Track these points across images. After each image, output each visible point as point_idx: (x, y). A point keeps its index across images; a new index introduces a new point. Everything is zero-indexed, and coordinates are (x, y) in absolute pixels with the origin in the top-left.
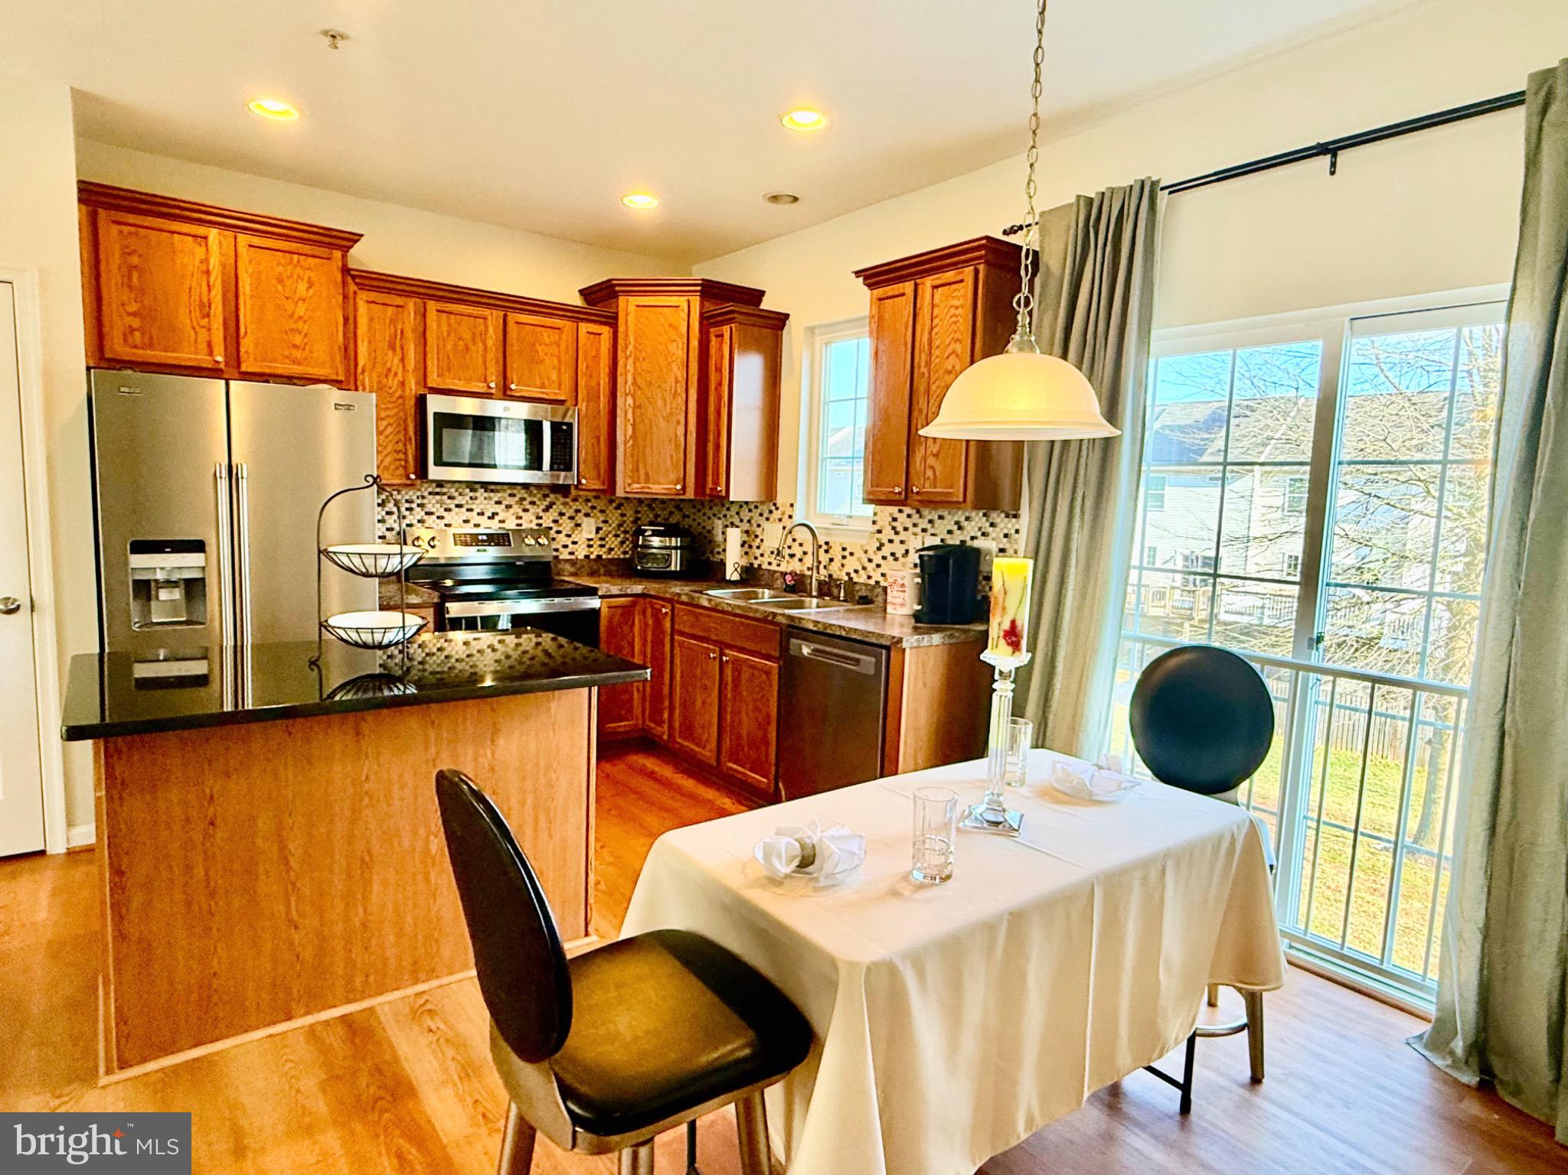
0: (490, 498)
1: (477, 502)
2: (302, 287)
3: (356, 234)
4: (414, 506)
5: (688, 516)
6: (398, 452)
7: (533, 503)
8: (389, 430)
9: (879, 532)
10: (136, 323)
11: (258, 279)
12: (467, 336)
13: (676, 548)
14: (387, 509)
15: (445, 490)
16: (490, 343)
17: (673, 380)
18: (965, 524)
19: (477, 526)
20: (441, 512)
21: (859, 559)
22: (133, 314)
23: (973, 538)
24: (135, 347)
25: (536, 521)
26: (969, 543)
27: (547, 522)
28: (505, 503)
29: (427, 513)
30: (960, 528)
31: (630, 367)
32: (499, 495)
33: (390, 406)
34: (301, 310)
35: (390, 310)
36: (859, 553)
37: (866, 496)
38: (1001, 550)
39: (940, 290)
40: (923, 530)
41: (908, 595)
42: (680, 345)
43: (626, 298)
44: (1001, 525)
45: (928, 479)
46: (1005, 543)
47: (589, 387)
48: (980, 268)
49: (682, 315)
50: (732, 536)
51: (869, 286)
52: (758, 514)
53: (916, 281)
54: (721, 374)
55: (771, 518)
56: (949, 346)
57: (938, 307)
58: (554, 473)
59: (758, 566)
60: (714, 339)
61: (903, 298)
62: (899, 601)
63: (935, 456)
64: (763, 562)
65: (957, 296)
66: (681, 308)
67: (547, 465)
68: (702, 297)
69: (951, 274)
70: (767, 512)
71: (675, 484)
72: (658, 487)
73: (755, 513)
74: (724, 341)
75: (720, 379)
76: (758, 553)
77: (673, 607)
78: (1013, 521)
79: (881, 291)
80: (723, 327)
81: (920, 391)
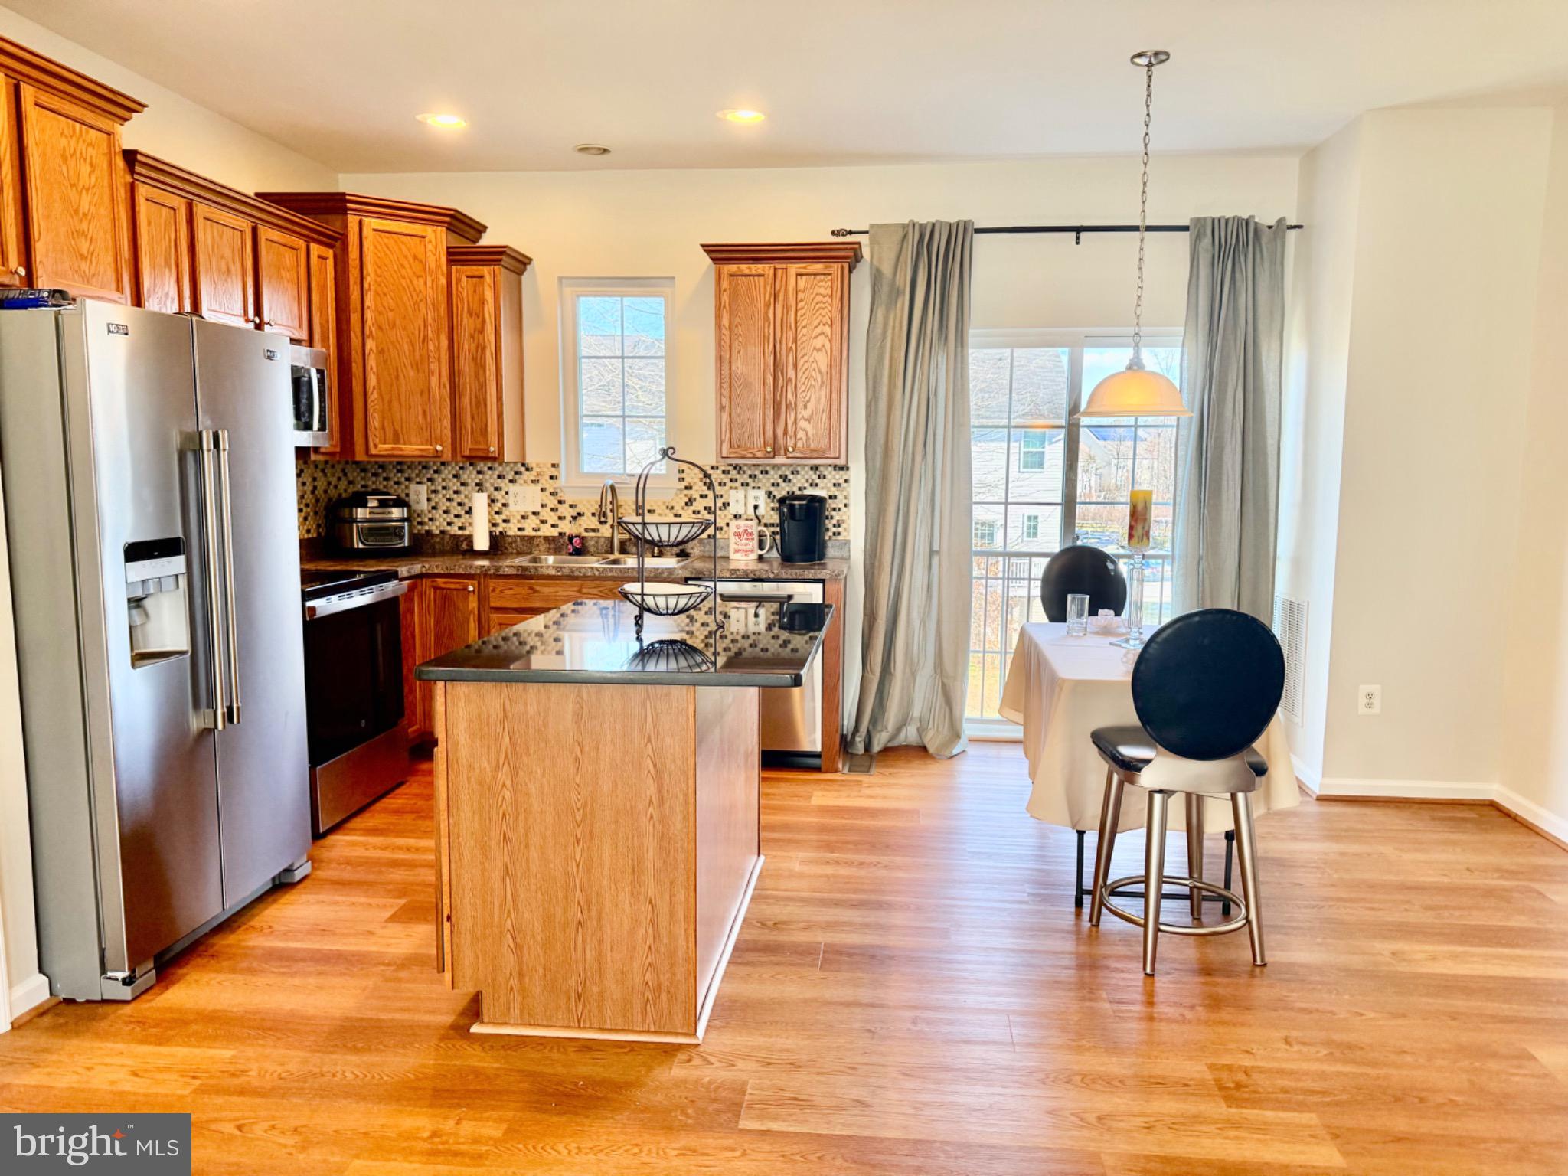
2: (85, 171)
3: (139, 104)
9: (688, 488)
11: (44, 154)
12: (228, 253)
16: (248, 264)
17: (421, 322)
31: (370, 303)
35: (164, 212)
36: (662, 510)
37: (724, 455)
38: (830, 497)
39: (804, 277)
40: (742, 485)
41: (756, 542)
42: (429, 284)
43: (358, 218)
44: (829, 477)
45: (801, 439)
46: (834, 491)
47: (322, 326)
48: (846, 266)
49: (430, 247)
50: (480, 501)
51: (713, 259)
52: (496, 477)
53: (777, 266)
54: (480, 320)
55: (520, 479)
56: (816, 327)
57: (803, 292)
58: (320, 432)
59: (501, 533)
60: (464, 279)
61: (761, 278)
62: (749, 547)
63: (806, 420)
64: (510, 528)
65: (823, 287)
66: (427, 239)
67: (316, 424)
68: (448, 229)
69: (818, 267)
70: (513, 473)
71: (431, 445)
72: (411, 448)
73: (491, 476)
74: (485, 284)
75: (479, 326)
76: (499, 519)
77: (479, 584)
78: (841, 472)
79: (733, 268)
80: (481, 267)
81: (787, 362)
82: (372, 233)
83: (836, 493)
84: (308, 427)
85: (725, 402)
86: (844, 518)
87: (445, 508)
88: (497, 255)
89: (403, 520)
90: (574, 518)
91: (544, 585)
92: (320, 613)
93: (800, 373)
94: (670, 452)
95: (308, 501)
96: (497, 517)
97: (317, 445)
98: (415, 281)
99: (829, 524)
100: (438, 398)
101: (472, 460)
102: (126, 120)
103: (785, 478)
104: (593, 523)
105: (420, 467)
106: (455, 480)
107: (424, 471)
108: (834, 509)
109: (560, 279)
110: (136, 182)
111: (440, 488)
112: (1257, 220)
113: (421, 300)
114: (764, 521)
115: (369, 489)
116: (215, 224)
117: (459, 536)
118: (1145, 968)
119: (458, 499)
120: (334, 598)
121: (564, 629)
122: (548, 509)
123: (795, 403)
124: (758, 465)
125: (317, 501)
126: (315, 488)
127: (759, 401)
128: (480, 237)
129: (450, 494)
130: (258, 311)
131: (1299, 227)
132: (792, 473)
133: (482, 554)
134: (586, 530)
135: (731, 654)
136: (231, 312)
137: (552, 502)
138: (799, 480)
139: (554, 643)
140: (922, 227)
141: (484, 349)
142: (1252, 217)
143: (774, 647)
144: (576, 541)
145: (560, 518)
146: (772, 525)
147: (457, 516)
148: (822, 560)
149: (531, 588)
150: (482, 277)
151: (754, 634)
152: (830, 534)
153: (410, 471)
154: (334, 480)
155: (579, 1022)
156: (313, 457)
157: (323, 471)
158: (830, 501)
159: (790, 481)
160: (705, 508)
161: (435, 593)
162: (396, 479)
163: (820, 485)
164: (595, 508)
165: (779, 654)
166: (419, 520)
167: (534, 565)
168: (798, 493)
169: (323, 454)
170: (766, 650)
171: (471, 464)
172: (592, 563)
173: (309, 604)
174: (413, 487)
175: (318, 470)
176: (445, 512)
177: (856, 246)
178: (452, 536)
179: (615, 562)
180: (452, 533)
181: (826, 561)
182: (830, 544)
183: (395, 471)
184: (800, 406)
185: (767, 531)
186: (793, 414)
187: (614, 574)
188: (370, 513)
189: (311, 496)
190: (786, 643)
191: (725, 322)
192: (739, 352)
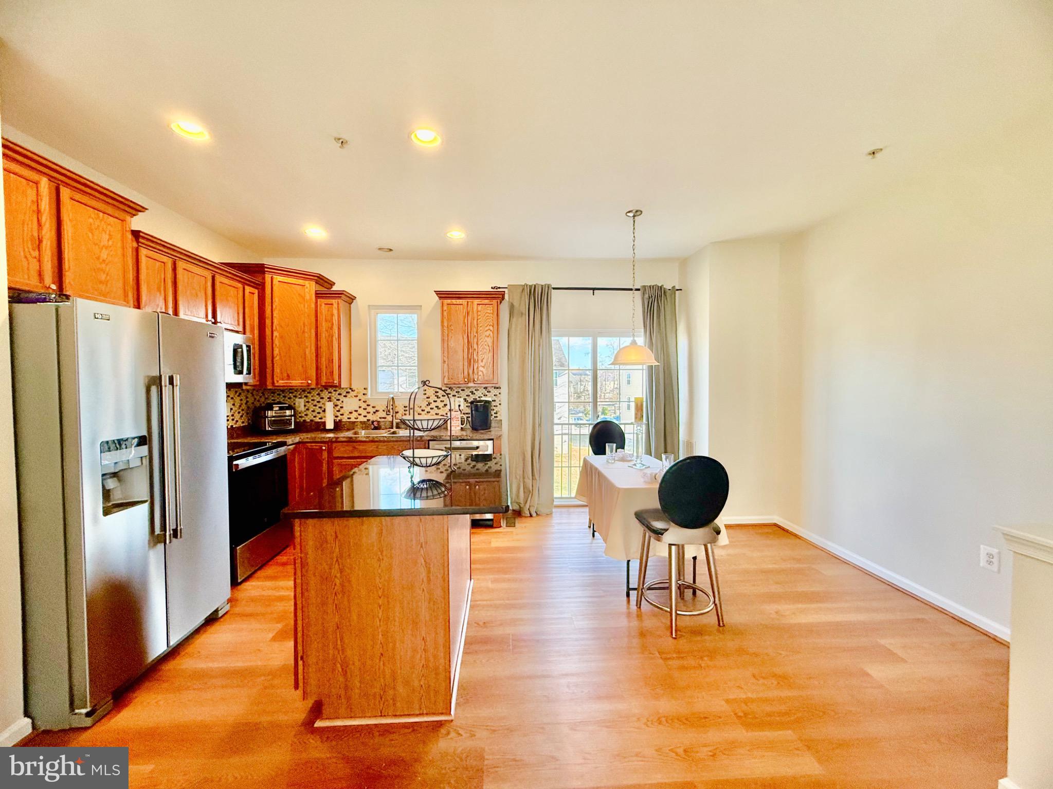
2: (105, 237)
3: (143, 208)
11: (76, 226)
12: (197, 287)
16: (209, 293)
34: (104, 255)
35: (158, 264)
37: (445, 383)
38: (493, 401)
39: (481, 306)
40: (453, 396)
41: (460, 422)
42: (306, 306)
43: (271, 276)
44: (492, 392)
45: (480, 375)
46: (494, 398)
47: (251, 325)
48: (499, 301)
49: (307, 290)
50: (329, 406)
51: (440, 297)
52: (337, 394)
53: (468, 300)
54: (331, 323)
55: (349, 395)
56: (486, 327)
57: (480, 312)
58: (248, 375)
59: (339, 420)
60: (323, 305)
61: (461, 306)
62: (457, 424)
63: (483, 367)
64: (344, 418)
65: (489, 309)
66: (305, 287)
67: (245, 371)
68: (316, 283)
69: (486, 301)
70: (345, 392)
71: (306, 380)
72: (296, 382)
73: (335, 394)
74: (334, 308)
75: (330, 326)
76: (338, 414)
77: (328, 446)
78: (497, 390)
79: (449, 301)
80: (331, 300)
81: (474, 342)
82: (277, 282)
83: (496, 399)
84: (241, 372)
85: (446, 359)
86: (499, 410)
87: (312, 410)
88: (339, 294)
89: (291, 416)
90: (374, 413)
91: (359, 445)
92: (240, 467)
93: (479, 347)
94: (427, 383)
95: (243, 408)
96: (337, 413)
97: (246, 381)
98: (299, 305)
99: (493, 413)
100: (310, 358)
101: (326, 387)
102: (134, 215)
103: (472, 393)
104: (384, 415)
105: (301, 391)
106: (318, 396)
107: (303, 393)
108: (495, 406)
109: (369, 306)
110: (140, 247)
111: (310, 400)
112: (664, 287)
113: (302, 314)
114: (463, 412)
115: (276, 402)
116: (190, 273)
117: (319, 422)
118: (672, 634)
119: (319, 405)
120: (251, 458)
121: (369, 464)
122: (362, 409)
123: (478, 360)
124: (460, 387)
125: (248, 407)
126: (247, 402)
127: (461, 358)
128: (332, 287)
129: (315, 403)
130: (214, 315)
131: (681, 290)
132: (476, 390)
133: (330, 431)
134: (380, 418)
135: (449, 472)
136: (197, 316)
137: (364, 405)
138: (479, 394)
139: (365, 470)
140: (531, 286)
141: (332, 337)
142: (663, 285)
143: (468, 468)
144: (375, 424)
145: (368, 413)
146: (467, 414)
147: (319, 413)
148: (490, 429)
149: (354, 447)
150: (332, 304)
151: (459, 463)
152: (493, 417)
153: (296, 393)
154: (258, 398)
155: (381, 713)
156: (244, 387)
157: (252, 393)
158: (493, 402)
159: (474, 394)
160: (436, 407)
161: (306, 451)
162: (289, 397)
163: (489, 395)
164: (384, 408)
165: (470, 471)
166: (300, 415)
167: (355, 436)
168: (478, 399)
169: (250, 385)
170: (465, 470)
171: (325, 389)
172: (383, 434)
173: (235, 463)
174: (297, 400)
175: (249, 393)
176: (313, 411)
177: (503, 293)
178: (316, 422)
179: (394, 433)
180: (316, 421)
181: (492, 429)
182: (493, 422)
183: (288, 393)
184: (480, 361)
185: (465, 417)
186: (477, 364)
187: (394, 439)
188: (275, 413)
189: (245, 405)
190: (474, 466)
191: (446, 324)
192: (452, 337)
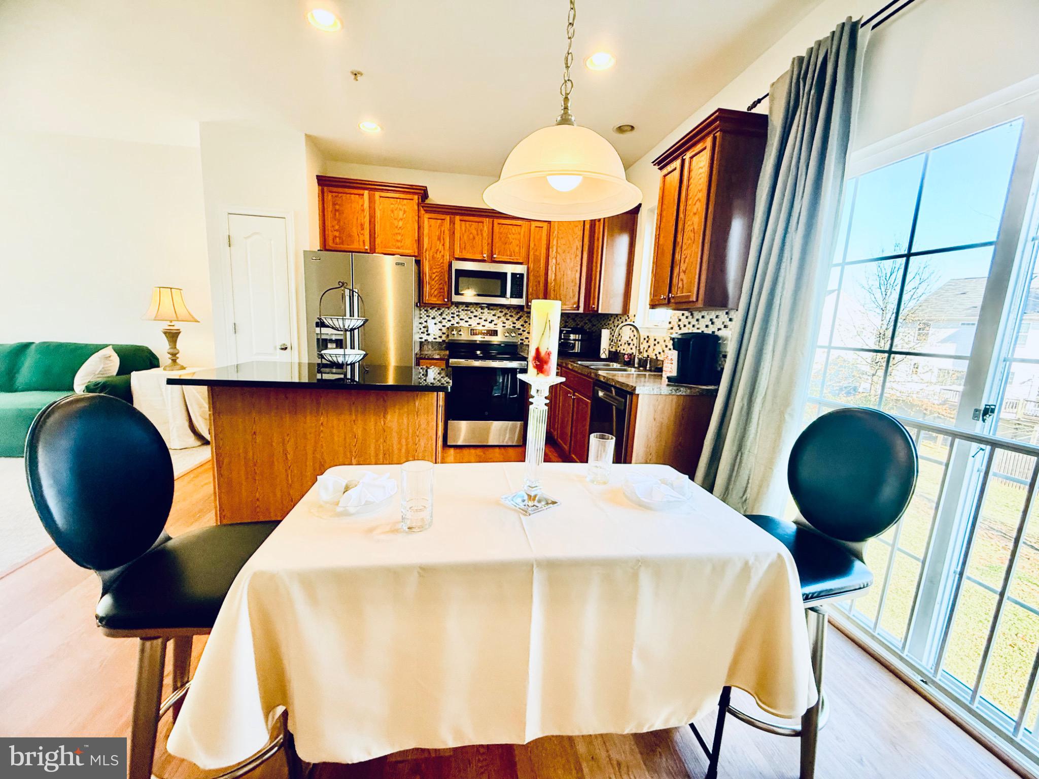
0: (490, 313)
1: (484, 314)
2: (401, 213)
3: (423, 186)
4: (455, 315)
5: (595, 325)
6: (441, 289)
7: (511, 316)
8: (437, 278)
9: (672, 328)
10: (337, 234)
11: (384, 211)
12: (474, 232)
13: (578, 340)
14: (443, 317)
15: (469, 308)
16: (485, 235)
17: (575, 247)
18: (715, 320)
19: (484, 326)
20: (467, 319)
21: (661, 346)
22: (337, 230)
23: (719, 329)
24: (337, 244)
25: (513, 325)
26: (717, 333)
27: (518, 325)
28: (497, 315)
29: (461, 319)
30: (713, 323)
31: (555, 243)
32: (495, 311)
33: (438, 267)
34: (401, 224)
35: (439, 221)
36: (662, 342)
39: (694, 158)
45: (680, 287)
50: (604, 334)
51: (660, 170)
53: (683, 157)
56: (696, 196)
57: (693, 170)
61: (676, 171)
63: (684, 272)
65: (703, 159)
67: (509, 295)
69: (700, 145)
71: (573, 305)
72: (566, 307)
79: (665, 171)
81: (679, 230)
93: (685, 236)
123: (680, 260)
184: (682, 262)
186: (678, 269)
192: (662, 229)
